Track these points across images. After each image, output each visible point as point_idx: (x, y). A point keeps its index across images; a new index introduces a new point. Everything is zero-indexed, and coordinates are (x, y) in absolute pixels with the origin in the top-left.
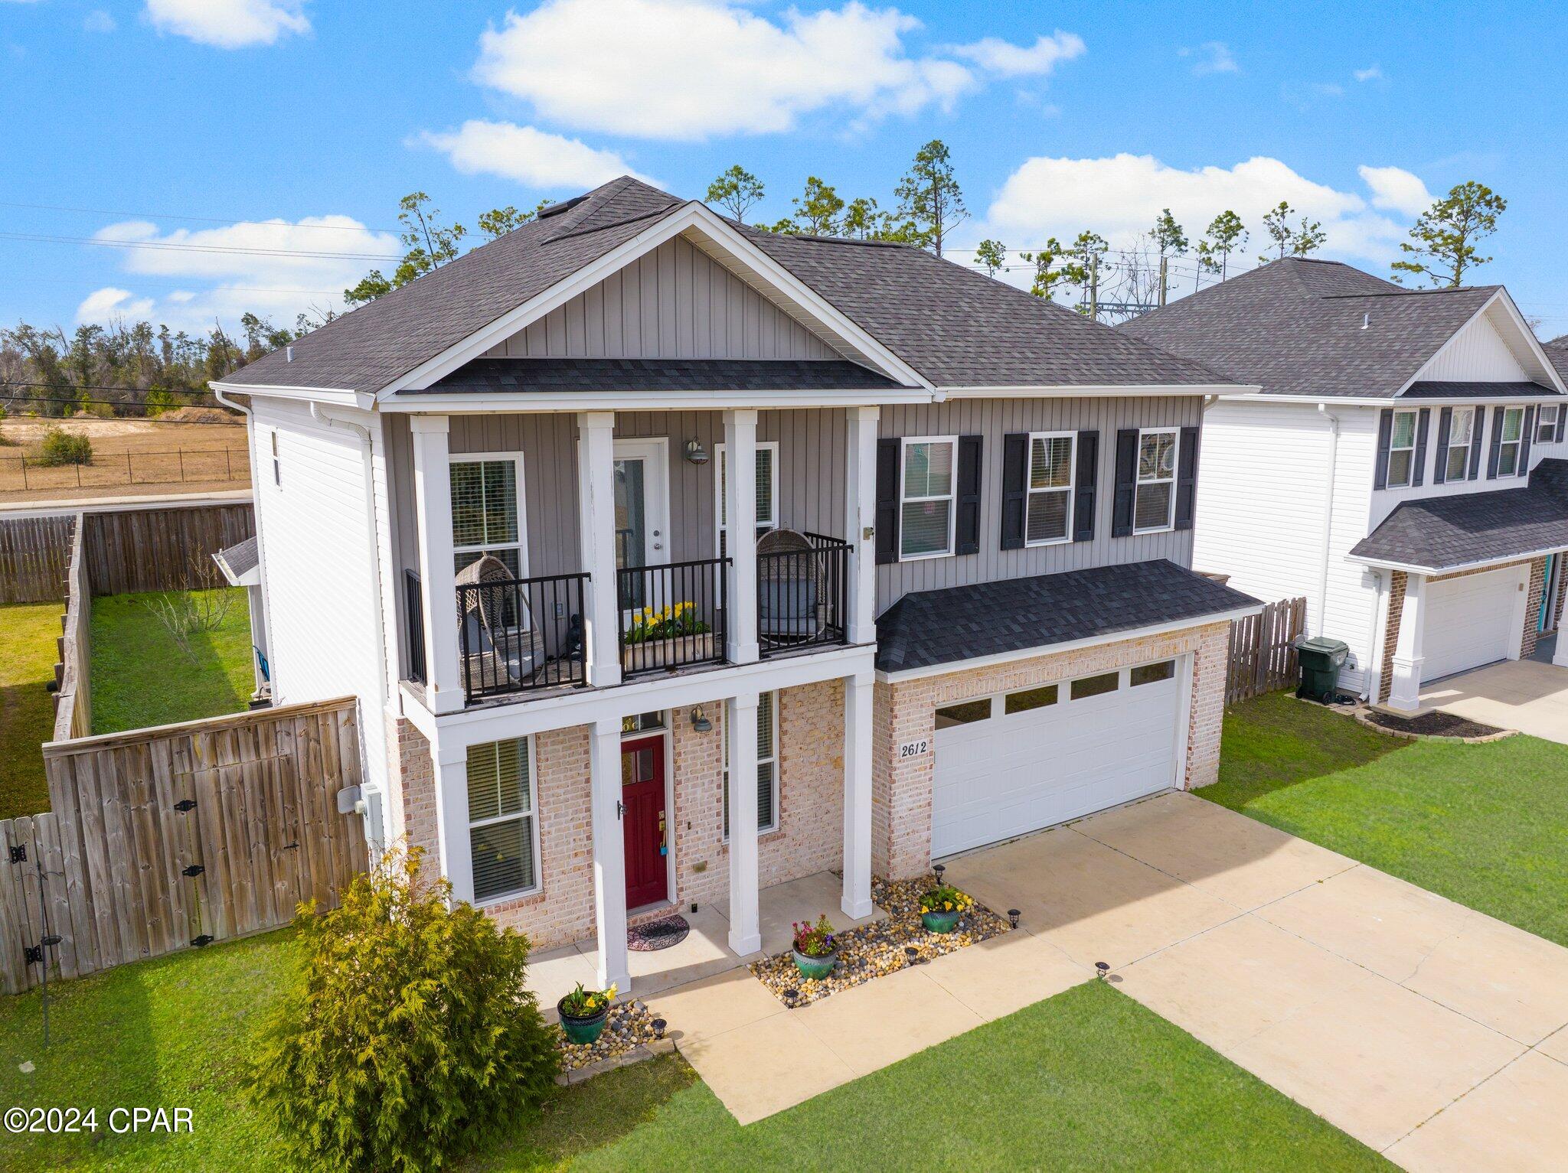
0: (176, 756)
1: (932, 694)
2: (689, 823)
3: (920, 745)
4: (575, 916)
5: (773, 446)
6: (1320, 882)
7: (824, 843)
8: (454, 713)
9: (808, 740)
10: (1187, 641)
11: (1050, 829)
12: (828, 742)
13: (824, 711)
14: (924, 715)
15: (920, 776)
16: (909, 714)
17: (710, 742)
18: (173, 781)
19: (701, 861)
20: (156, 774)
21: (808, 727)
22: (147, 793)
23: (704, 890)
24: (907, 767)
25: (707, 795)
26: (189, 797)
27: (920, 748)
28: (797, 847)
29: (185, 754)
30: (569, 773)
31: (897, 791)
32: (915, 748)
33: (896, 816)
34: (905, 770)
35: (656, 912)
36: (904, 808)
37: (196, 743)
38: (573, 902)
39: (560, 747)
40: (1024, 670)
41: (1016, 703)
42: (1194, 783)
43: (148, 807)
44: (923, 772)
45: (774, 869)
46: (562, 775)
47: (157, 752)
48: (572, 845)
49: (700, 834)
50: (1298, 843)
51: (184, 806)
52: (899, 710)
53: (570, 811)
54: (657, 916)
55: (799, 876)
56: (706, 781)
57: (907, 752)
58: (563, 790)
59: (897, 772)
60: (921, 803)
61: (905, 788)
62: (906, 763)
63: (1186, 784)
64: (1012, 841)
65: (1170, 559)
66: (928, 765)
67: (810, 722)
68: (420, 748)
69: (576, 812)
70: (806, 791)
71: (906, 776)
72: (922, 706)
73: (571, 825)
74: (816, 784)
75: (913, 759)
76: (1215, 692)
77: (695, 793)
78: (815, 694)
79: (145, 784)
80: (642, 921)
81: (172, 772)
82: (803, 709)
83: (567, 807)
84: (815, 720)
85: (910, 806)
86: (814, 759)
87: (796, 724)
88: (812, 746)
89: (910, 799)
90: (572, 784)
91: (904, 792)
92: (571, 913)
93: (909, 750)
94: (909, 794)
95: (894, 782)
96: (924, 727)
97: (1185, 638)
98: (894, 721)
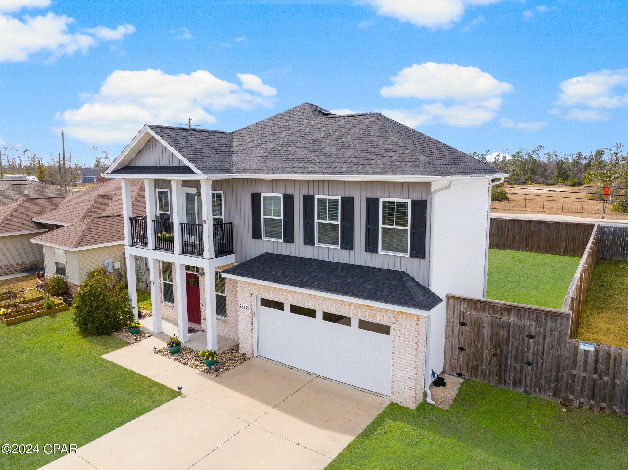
3: (245, 306)
5: (222, 193)
6: (298, 444)
14: (248, 296)
15: (247, 318)
16: (242, 293)
24: (242, 312)
27: (246, 308)
28: (231, 328)
31: (240, 320)
33: (240, 329)
34: (242, 314)
35: (197, 326)
41: (295, 309)
45: (225, 332)
52: (239, 290)
54: (197, 328)
55: (232, 339)
59: (239, 313)
60: (248, 329)
61: (242, 320)
63: (391, 398)
64: (292, 368)
66: (250, 316)
71: (242, 316)
72: (246, 292)
75: (244, 310)
80: (193, 327)
85: (245, 328)
91: (242, 322)
93: (242, 306)
94: (244, 323)
95: (238, 316)
96: (247, 300)
97: (382, 314)
98: (238, 294)
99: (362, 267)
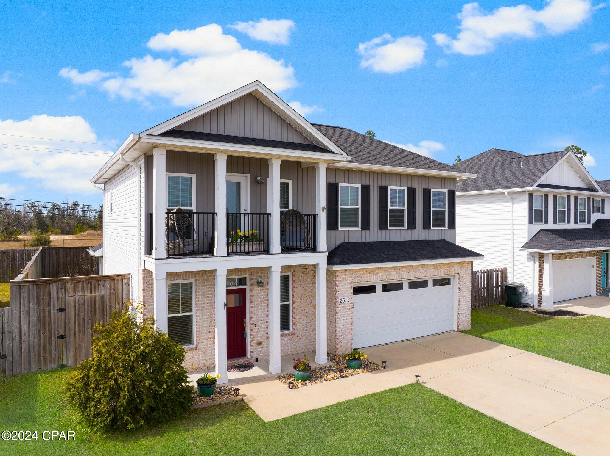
0: (60, 290)
1: (351, 279)
2: (255, 324)
3: (347, 299)
4: (209, 358)
5: (290, 181)
6: (510, 356)
7: (310, 339)
8: (162, 259)
9: (304, 296)
10: (454, 269)
11: (402, 341)
12: (311, 298)
13: (310, 285)
14: (349, 287)
15: (347, 312)
16: (342, 286)
17: (264, 292)
18: (58, 300)
19: (260, 341)
20: (51, 296)
21: (303, 291)
22: (47, 303)
23: (261, 353)
24: (342, 307)
25: (262, 313)
26: (63, 307)
27: (347, 300)
28: (299, 340)
29: (63, 289)
30: (208, 299)
31: (338, 317)
32: (345, 300)
33: (338, 327)
34: (342, 309)
36: (341, 324)
37: (68, 286)
38: (208, 352)
39: (205, 287)
40: (388, 273)
41: (386, 288)
42: (461, 328)
43: (47, 309)
44: (349, 310)
45: (290, 348)
46: (205, 299)
47: (53, 288)
48: (208, 328)
49: (260, 330)
50: (503, 346)
51: (61, 310)
52: (338, 284)
53: (208, 314)
54: (242, 362)
55: (300, 352)
56: (262, 308)
57: (342, 301)
58: (205, 305)
59: (338, 309)
60: (348, 323)
61: (342, 316)
62: (342, 306)
63: (458, 328)
64: (387, 344)
65: (447, 240)
66: (351, 308)
67: (304, 289)
68: (150, 282)
69: (210, 315)
70: (303, 317)
71: (342, 311)
72: (347, 283)
73: (208, 319)
74: (306, 314)
75: (345, 304)
76: (468, 291)
77: (258, 312)
78: (306, 278)
79: (47, 300)
80: (235, 363)
81: (58, 296)
82: (301, 283)
83: (207, 312)
84: (306, 288)
85: (344, 324)
86: (306, 304)
87: (298, 289)
88: (305, 299)
89: (344, 321)
90: (209, 303)
91: (341, 318)
92: (207, 356)
93: (343, 300)
94: (343, 318)
95: (337, 313)
96: (349, 292)
97: (453, 268)
98: (337, 288)
99: (422, 241)
